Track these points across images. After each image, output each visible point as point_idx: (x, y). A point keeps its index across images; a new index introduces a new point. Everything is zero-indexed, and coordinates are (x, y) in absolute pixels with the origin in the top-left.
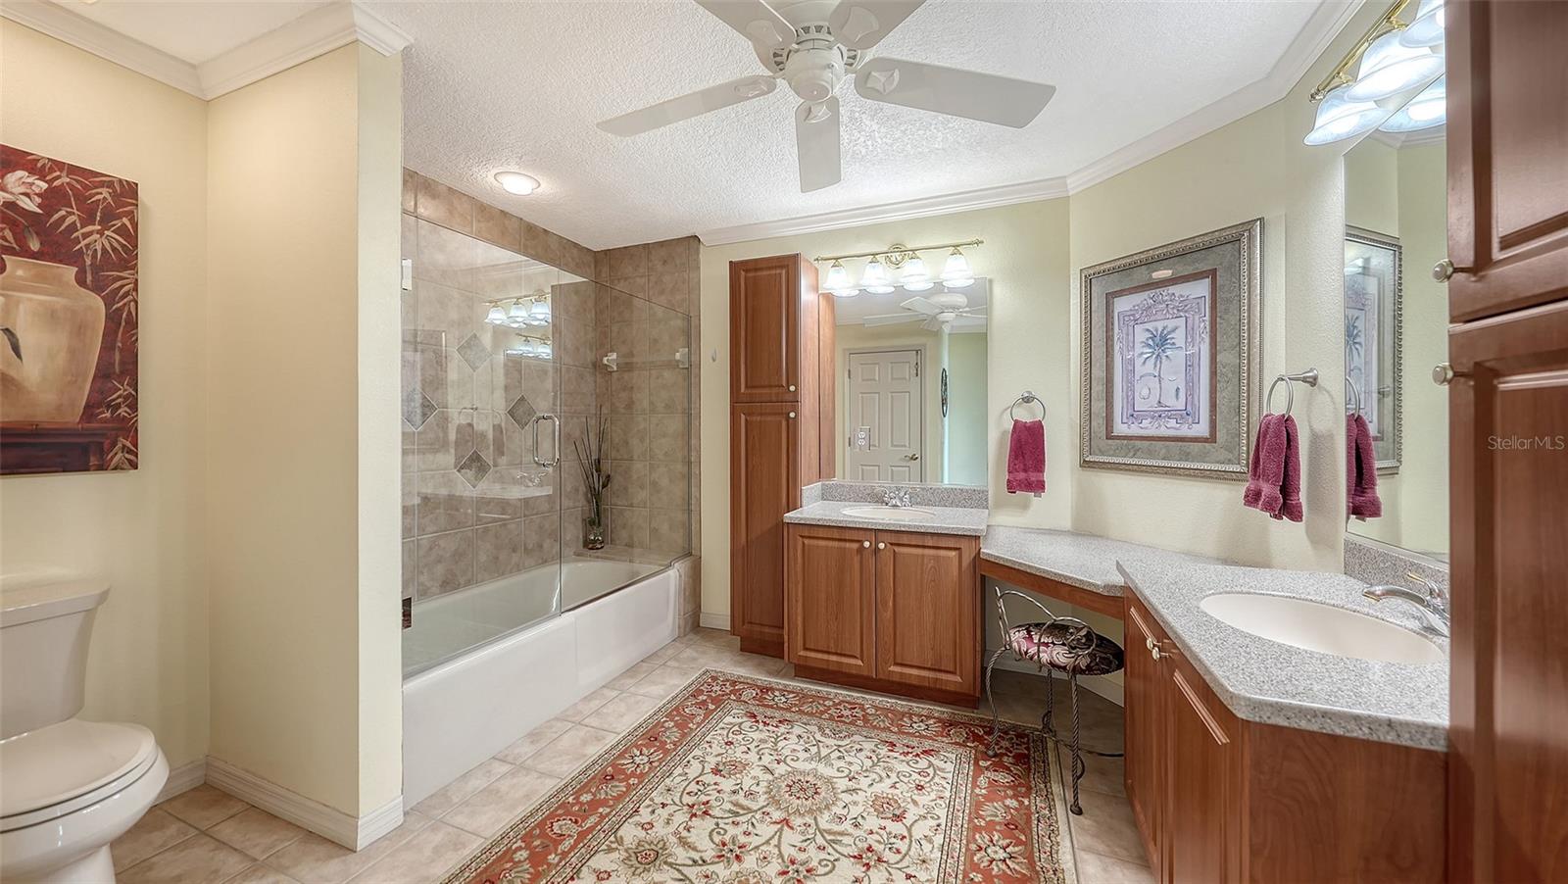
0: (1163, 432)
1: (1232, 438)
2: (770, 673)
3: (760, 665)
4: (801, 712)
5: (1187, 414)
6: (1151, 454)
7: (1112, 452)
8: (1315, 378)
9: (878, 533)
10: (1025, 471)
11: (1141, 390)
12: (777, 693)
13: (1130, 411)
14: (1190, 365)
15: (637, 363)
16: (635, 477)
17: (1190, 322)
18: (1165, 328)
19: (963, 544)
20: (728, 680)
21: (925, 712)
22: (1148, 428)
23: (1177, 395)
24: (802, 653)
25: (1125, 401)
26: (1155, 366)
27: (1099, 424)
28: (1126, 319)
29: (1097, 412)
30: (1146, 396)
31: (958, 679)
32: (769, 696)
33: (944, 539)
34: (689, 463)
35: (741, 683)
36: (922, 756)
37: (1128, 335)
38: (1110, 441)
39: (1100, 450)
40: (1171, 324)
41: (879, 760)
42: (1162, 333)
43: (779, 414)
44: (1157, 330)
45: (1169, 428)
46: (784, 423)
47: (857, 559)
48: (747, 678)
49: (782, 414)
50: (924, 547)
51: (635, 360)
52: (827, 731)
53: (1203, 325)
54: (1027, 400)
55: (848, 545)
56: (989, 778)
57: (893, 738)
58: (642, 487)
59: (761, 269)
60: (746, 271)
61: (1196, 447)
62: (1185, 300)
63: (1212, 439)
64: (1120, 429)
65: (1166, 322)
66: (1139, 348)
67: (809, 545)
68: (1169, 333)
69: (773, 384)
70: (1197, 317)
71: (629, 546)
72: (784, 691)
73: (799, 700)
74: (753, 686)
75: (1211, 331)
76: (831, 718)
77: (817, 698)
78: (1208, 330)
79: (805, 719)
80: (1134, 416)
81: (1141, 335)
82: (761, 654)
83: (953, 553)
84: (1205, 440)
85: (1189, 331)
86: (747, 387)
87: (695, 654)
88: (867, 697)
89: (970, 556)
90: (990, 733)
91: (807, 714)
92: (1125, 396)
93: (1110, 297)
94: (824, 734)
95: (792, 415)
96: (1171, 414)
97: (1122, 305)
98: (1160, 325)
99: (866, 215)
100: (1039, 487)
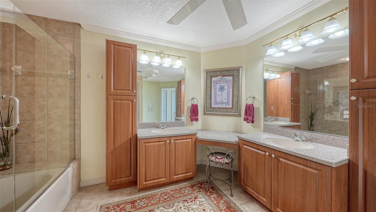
0: (222, 107)
1: (236, 108)
2: (129, 195)
3: (122, 193)
4: (152, 204)
5: (227, 103)
6: (220, 112)
7: (211, 111)
8: (255, 97)
9: (170, 137)
10: (195, 116)
11: (218, 98)
12: (138, 202)
13: (215, 102)
14: (228, 93)
15: (38, 73)
16: (36, 128)
17: (228, 84)
18: (223, 85)
19: (193, 137)
20: (115, 206)
21: (184, 186)
22: (219, 106)
23: (225, 99)
24: (145, 183)
25: (214, 100)
26: (221, 93)
27: (208, 105)
28: (215, 82)
29: (208, 102)
30: (219, 99)
31: (191, 173)
32: (136, 204)
33: (188, 136)
34: (75, 120)
35: (121, 204)
36: (195, 200)
37: (215, 86)
38: (211, 109)
39: (209, 111)
40: (225, 84)
41: (188, 208)
42: (223, 86)
43: (129, 100)
44: (221, 86)
45: (224, 106)
46: (131, 104)
47: (164, 147)
48: (122, 201)
49: (130, 100)
50: (183, 139)
51: (36, 71)
52: (167, 207)
53: (231, 85)
54: (193, 99)
55: (161, 143)
56: (213, 197)
57: (184, 198)
58: (42, 133)
59: (121, 46)
60: (114, 45)
61: (230, 110)
62: (227, 80)
63: (232, 108)
64: (213, 106)
65: (223, 84)
66: (217, 89)
67: (148, 145)
68: (224, 86)
69: (126, 89)
70: (230, 84)
71: (32, 162)
72: (140, 199)
73: (148, 200)
74: (127, 203)
75: (232, 87)
76: (163, 202)
77: (153, 196)
78: (232, 86)
79: (156, 206)
80: (216, 103)
81: (218, 86)
82: (119, 189)
83: (190, 140)
84: (231, 108)
85: (228, 86)
86: (114, 89)
87: (88, 201)
88: (167, 188)
89: (194, 140)
90: (201, 185)
91: (155, 204)
92: (214, 99)
93: (212, 77)
94: (167, 209)
95: (135, 101)
96: (224, 103)
97: (214, 79)
98: (222, 85)
99: (154, 40)
100: (197, 120)
